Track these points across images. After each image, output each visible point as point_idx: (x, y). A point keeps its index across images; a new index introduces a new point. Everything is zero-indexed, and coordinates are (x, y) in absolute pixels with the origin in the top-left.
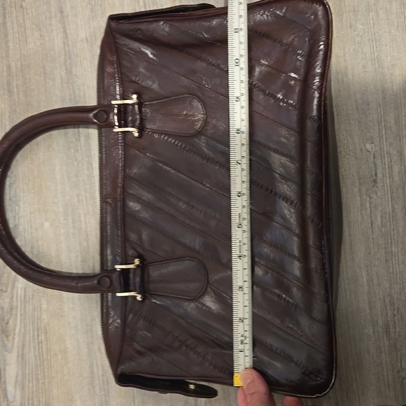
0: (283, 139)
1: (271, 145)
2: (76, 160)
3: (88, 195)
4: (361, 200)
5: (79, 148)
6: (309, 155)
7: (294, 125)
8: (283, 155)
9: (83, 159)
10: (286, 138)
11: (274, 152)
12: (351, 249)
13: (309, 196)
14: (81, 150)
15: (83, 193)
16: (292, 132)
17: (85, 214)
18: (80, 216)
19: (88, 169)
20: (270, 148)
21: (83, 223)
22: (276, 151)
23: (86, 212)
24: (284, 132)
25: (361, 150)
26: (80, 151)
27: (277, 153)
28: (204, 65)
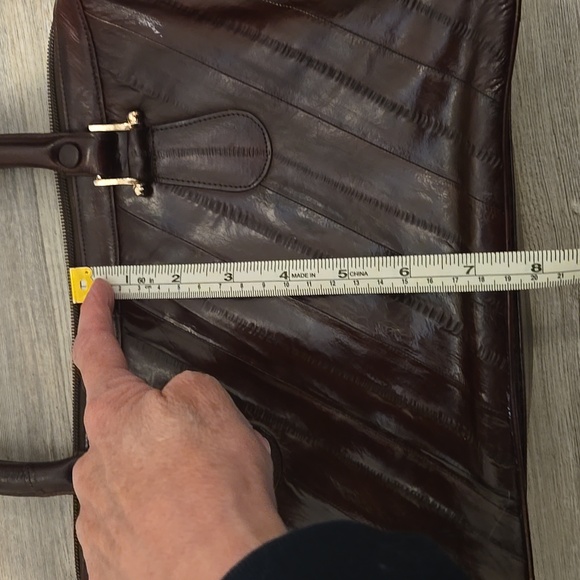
0: (423, 196)
1: (400, 207)
2: (10, 236)
3: (37, 305)
4: (563, 306)
5: (16, 213)
6: (478, 225)
7: (447, 168)
8: (425, 226)
9: (23, 233)
10: (430, 193)
11: (407, 220)
12: (544, 397)
13: (480, 308)
14: (20, 216)
15: (27, 300)
16: (442, 181)
17: (33, 342)
18: (21, 345)
19: (35, 253)
20: (397, 213)
21: (30, 358)
22: (412, 219)
23: (34, 336)
24: (426, 179)
25: (563, 211)
26: (17, 218)
27: (413, 223)
28: (266, 50)
